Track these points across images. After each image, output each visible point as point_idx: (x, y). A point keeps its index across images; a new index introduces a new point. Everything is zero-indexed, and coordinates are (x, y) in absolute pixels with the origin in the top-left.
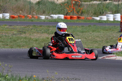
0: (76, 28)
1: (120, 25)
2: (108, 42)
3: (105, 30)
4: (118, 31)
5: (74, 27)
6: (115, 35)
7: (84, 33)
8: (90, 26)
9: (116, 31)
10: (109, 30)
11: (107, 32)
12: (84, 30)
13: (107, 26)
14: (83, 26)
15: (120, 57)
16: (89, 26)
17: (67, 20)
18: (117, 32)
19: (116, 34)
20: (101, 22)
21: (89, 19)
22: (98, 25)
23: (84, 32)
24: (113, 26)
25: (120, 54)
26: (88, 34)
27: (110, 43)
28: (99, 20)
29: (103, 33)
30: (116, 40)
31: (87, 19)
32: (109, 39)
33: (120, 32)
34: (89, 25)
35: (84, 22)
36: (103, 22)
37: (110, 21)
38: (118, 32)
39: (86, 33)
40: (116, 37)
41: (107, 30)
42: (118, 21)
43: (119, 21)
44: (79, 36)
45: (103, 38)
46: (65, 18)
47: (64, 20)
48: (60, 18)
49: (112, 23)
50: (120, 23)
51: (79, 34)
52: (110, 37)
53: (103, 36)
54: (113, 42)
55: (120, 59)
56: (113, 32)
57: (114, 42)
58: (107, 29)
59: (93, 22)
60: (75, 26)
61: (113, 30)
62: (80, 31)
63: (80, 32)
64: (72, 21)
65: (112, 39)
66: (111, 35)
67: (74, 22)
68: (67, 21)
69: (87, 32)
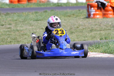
0: (27, 15)
1: (87, 9)
2: (73, 33)
3: (67, 16)
4: (85, 16)
5: (24, 14)
6: (81, 23)
7: (39, 22)
8: (46, 12)
9: (82, 17)
10: (72, 16)
11: (70, 18)
12: (39, 17)
13: (69, 11)
14: (37, 13)
15: (94, 53)
16: (44, 12)
17: (14, 4)
18: (83, 19)
19: (82, 20)
20: (59, 5)
21: (43, 2)
22: (57, 10)
23: (39, 20)
24: (78, 10)
25: (94, 49)
26: (45, 23)
27: (75, 34)
28: (57, 3)
29: (65, 20)
30: (83, 29)
31: (40, 2)
32: (74, 29)
33: (87, 18)
34: (45, 10)
35: (37, 7)
36: (62, 5)
37: (72, 3)
38: (85, 18)
39: (43, 22)
40: (83, 25)
41: (70, 16)
42: (82, 3)
43: (85, 4)
44: (33, 26)
45: (65, 27)
46: (11, 2)
47: (9, 4)
48: (4, 2)
49: (75, 6)
50: (86, 6)
51: (33, 23)
52: (75, 25)
53: (65, 25)
54: (79, 32)
55: (95, 56)
56: (78, 18)
57: (81, 32)
58: (69, 14)
59: (48, 6)
60: (27, 13)
61: (77, 16)
62: (33, 18)
63: (33, 21)
64: (20, 6)
65: (78, 27)
66: (76, 23)
67: (24, 7)
68: (14, 6)
69: (43, 20)
